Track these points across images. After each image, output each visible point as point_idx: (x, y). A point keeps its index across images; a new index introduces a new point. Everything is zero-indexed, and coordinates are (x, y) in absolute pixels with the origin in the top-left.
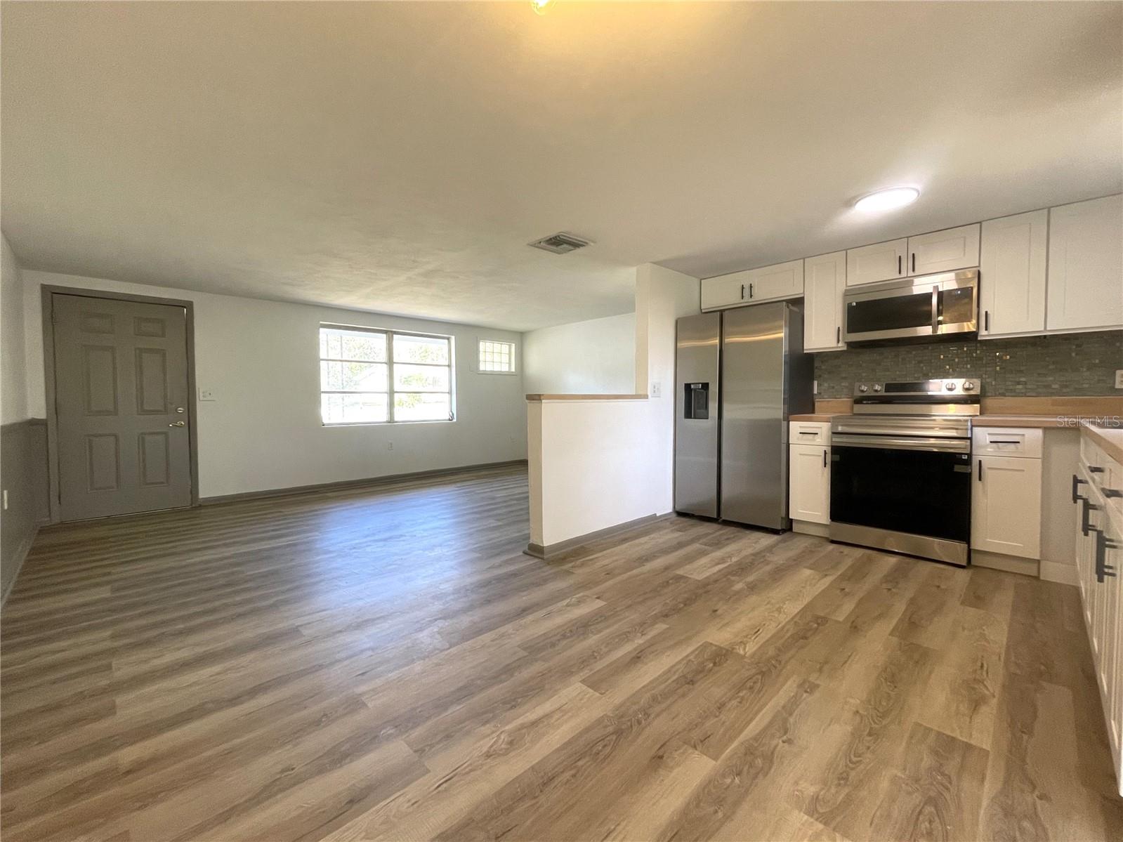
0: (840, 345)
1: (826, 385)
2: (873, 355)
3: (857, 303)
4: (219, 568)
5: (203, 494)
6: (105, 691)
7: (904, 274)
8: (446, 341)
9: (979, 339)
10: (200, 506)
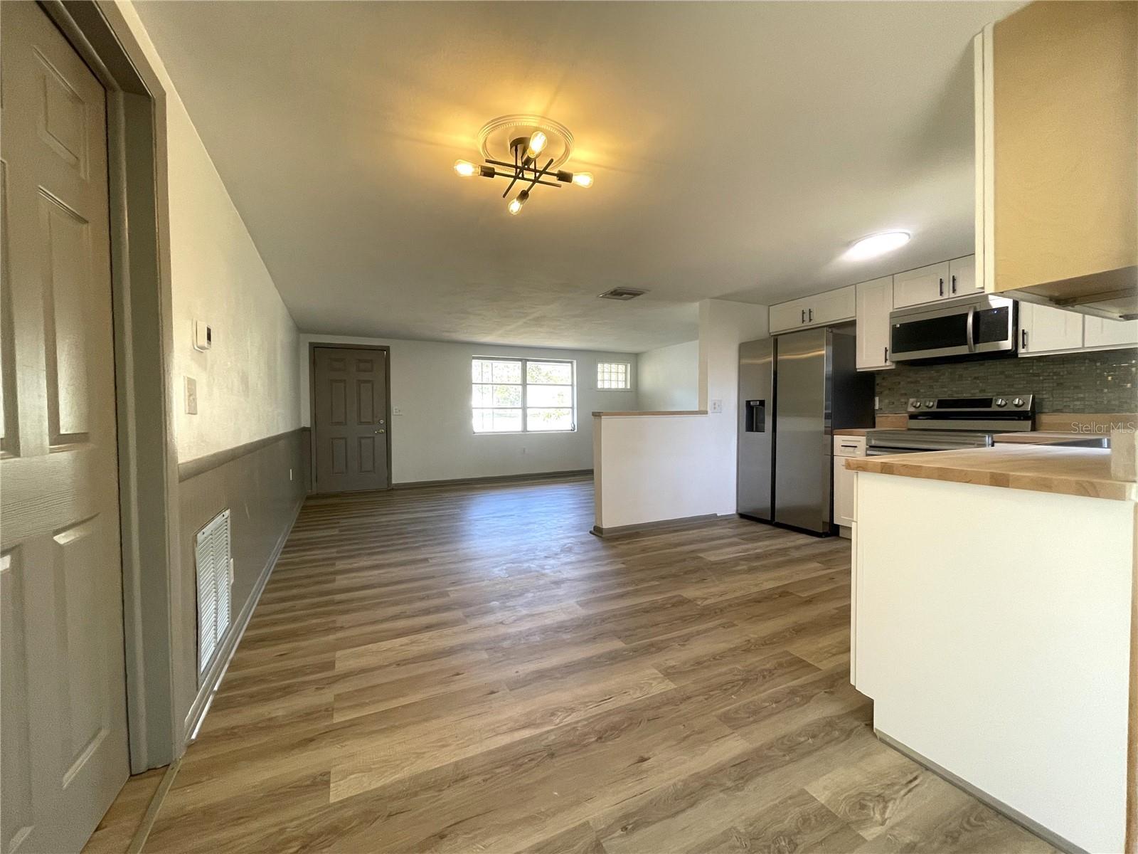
0: (888, 363)
1: (887, 401)
2: (932, 372)
3: (900, 325)
4: (395, 525)
5: (394, 482)
6: (332, 573)
7: (945, 296)
8: (570, 364)
9: (1019, 356)
10: (393, 489)
